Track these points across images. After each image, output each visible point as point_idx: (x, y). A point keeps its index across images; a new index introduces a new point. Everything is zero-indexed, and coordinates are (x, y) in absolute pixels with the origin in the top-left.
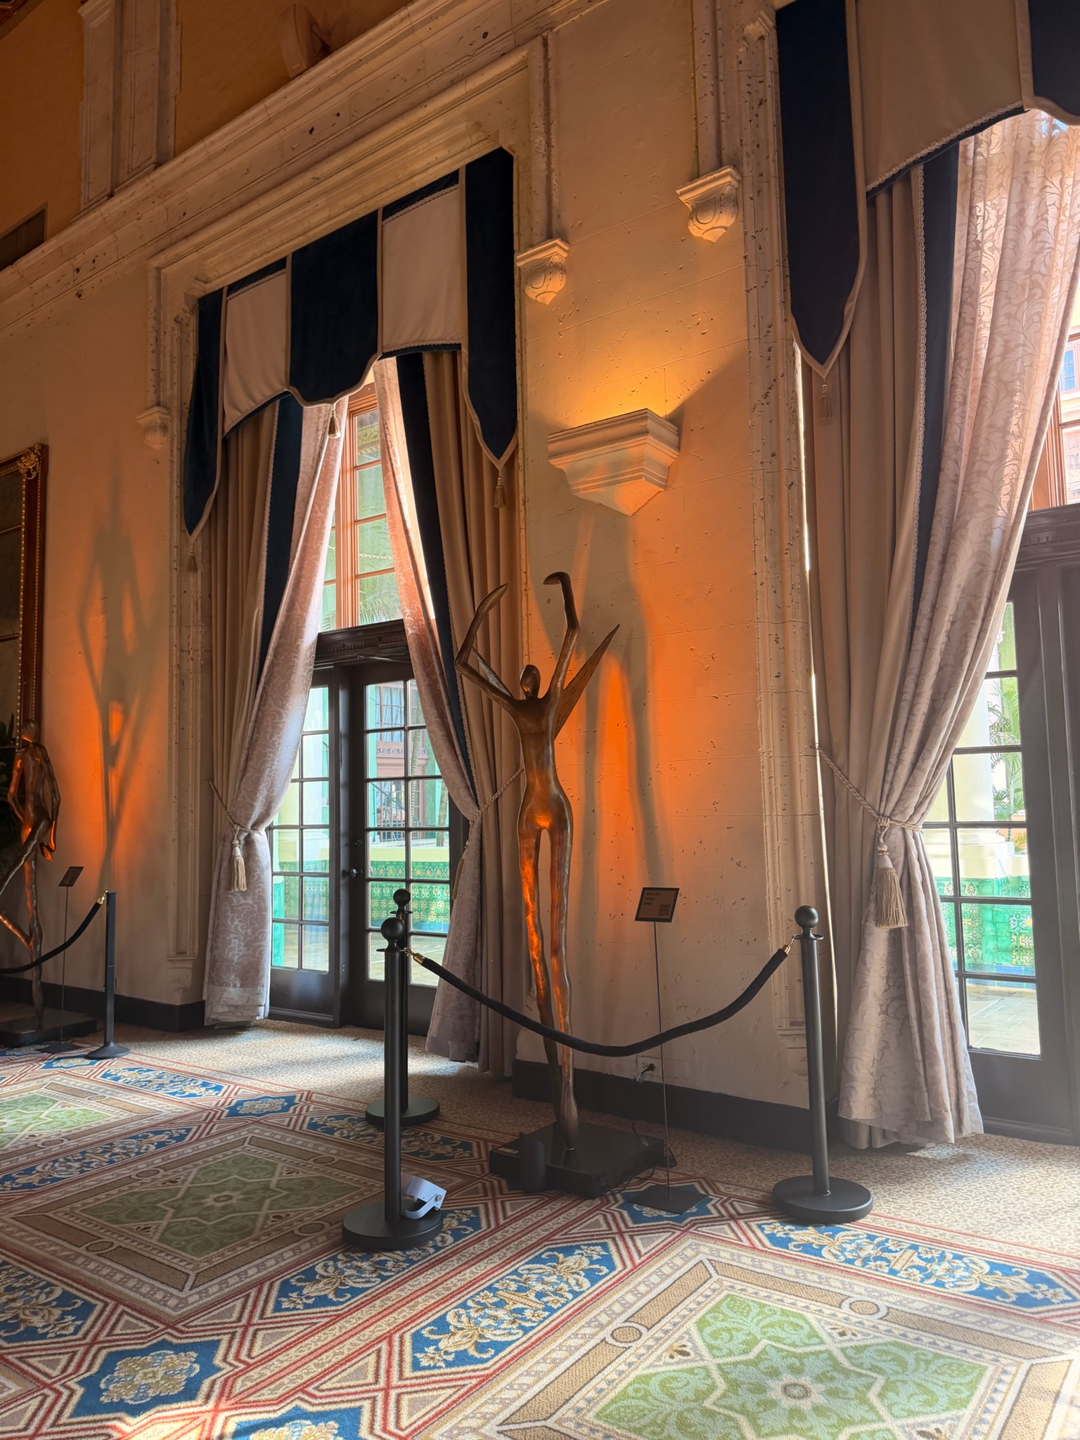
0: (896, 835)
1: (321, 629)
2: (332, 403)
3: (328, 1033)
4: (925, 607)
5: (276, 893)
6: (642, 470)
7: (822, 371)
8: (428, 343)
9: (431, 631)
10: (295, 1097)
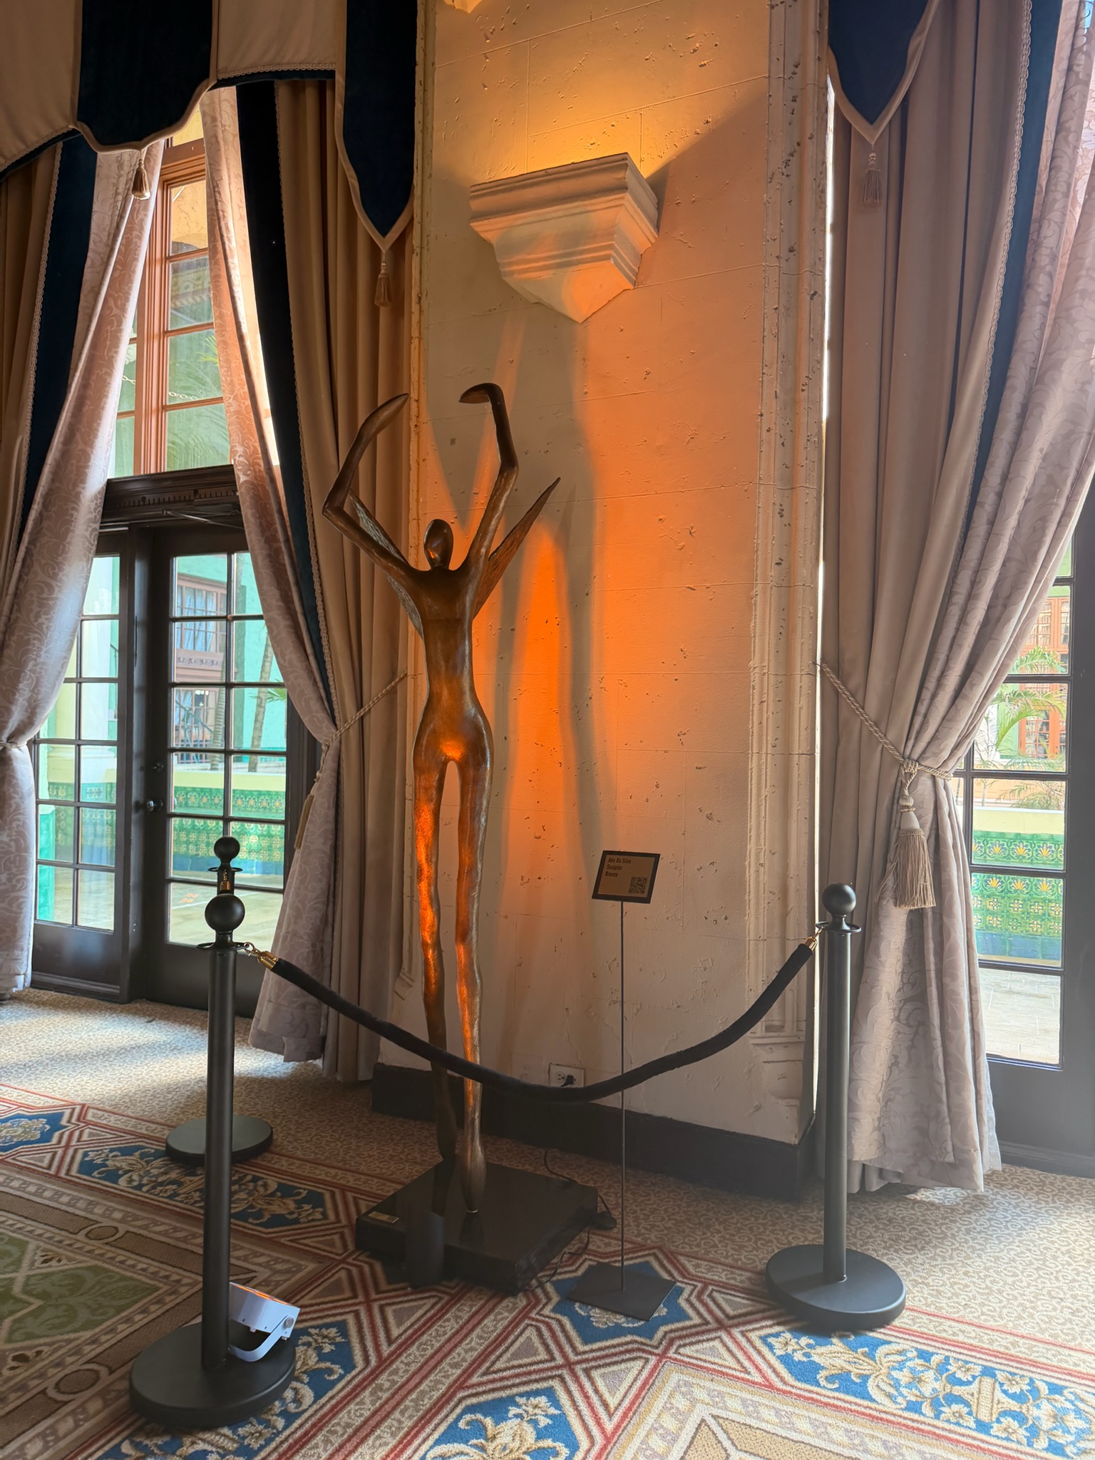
0: (925, 784)
1: (112, 475)
2: (139, 148)
3: (113, 1011)
4: (993, 477)
5: (42, 826)
6: (611, 247)
7: (872, 134)
8: (285, 68)
9: (273, 480)
10: (61, 1115)
